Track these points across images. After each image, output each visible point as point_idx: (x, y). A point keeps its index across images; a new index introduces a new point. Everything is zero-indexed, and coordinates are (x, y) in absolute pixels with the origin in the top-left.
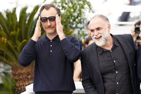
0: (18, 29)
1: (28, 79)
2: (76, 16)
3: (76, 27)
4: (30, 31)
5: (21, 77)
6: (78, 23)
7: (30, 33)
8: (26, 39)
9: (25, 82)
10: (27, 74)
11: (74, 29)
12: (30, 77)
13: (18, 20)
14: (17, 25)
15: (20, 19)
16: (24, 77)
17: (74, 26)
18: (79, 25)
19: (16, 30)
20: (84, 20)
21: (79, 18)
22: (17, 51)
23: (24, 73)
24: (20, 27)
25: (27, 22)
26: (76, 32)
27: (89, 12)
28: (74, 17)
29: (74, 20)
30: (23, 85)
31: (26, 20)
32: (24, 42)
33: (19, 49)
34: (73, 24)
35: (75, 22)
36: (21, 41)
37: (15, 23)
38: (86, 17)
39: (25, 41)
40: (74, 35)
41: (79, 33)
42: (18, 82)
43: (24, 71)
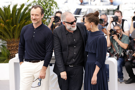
0: (11, 18)
1: (17, 49)
2: (47, 11)
3: (48, 18)
4: (19, 20)
5: (13, 48)
6: (49, 15)
7: (18, 21)
8: (16, 25)
9: (15, 51)
10: (17, 47)
11: (46, 18)
12: (18, 48)
13: (11, 13)
14: (10, 16)
15: (12, 12)
16: (14, 48)
17: (46, 17)
18: (49, 17)
19: (10, 19)
20: (52, 13)
21: (50, 12)
22: (11, 32)
23: (15, 46)
24: (12, 17)
25: (17, 14)
26: (47, 21)
27: (56, 8)
28: (46, 11)
29: (46, 13)
30: (14, 53)
31: (16, 13)
32: (15, 27)
33: (11, 31)
34: (45, 16)
35: (47, 15)
36: (13, 26)
37: (9, 14)
38: (54, 11)
39: (15, 25)
40: (46, 22)
41: (49, 21)
42: (11, 51)
43: (15, 44)
